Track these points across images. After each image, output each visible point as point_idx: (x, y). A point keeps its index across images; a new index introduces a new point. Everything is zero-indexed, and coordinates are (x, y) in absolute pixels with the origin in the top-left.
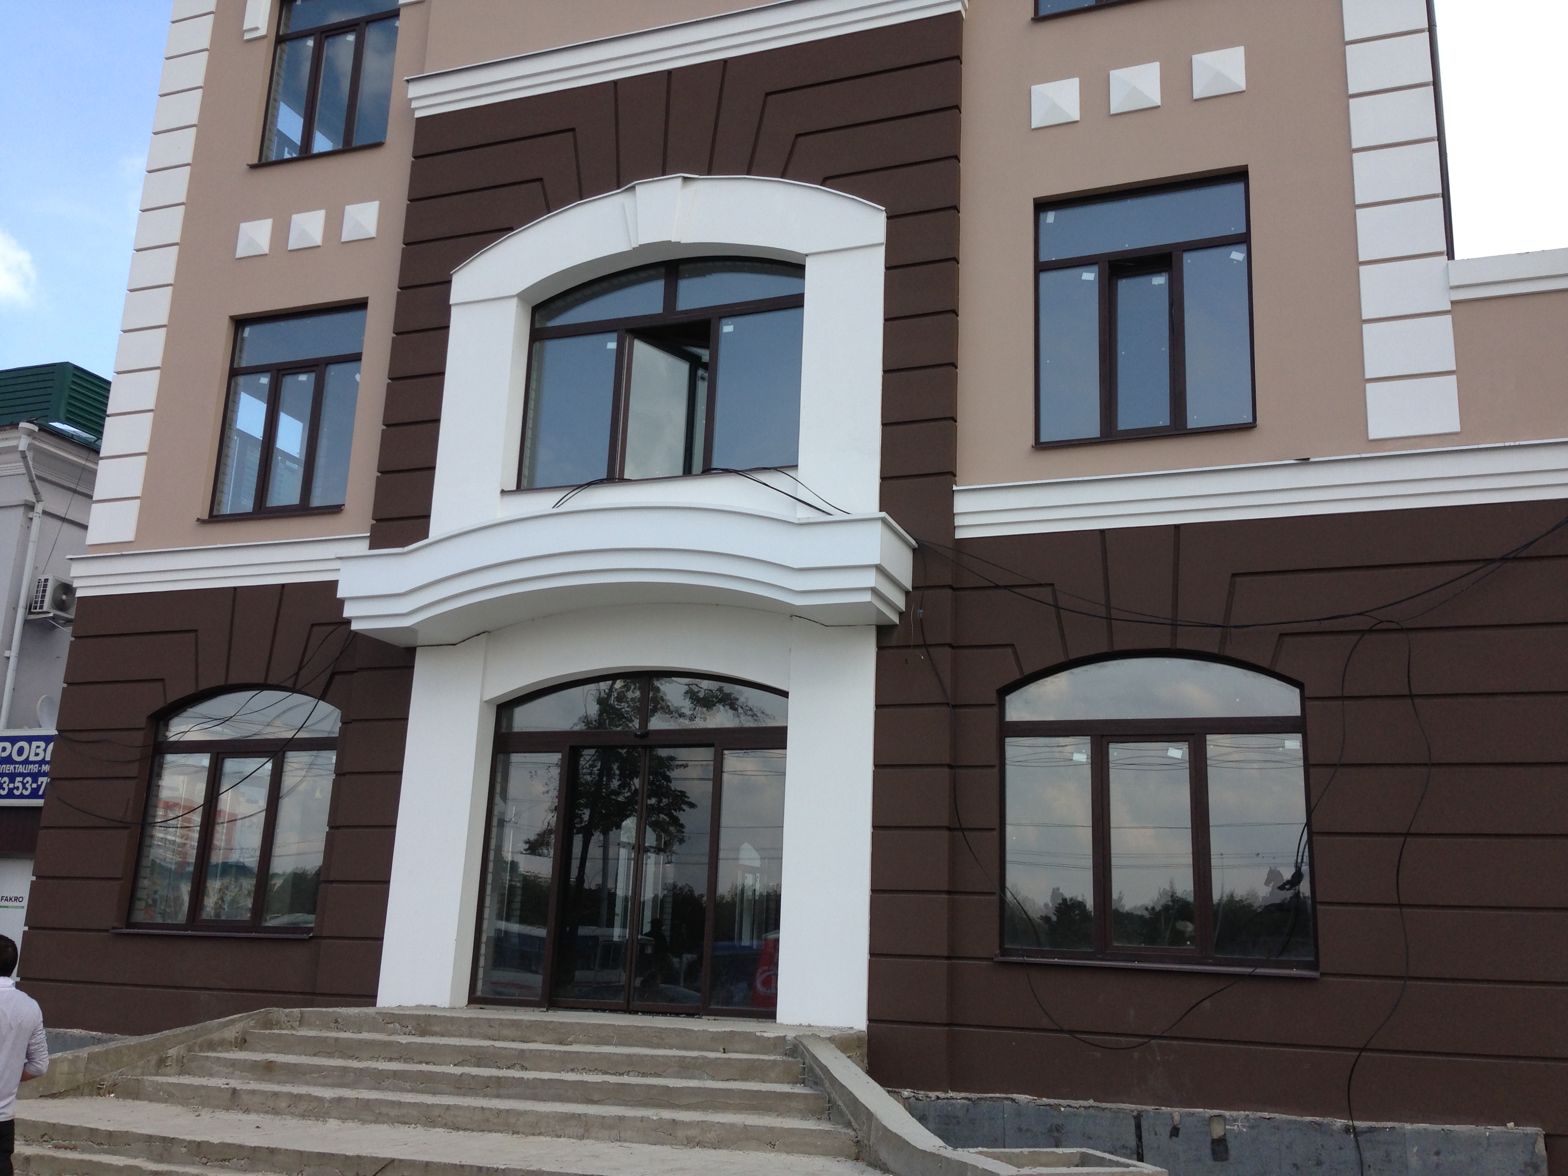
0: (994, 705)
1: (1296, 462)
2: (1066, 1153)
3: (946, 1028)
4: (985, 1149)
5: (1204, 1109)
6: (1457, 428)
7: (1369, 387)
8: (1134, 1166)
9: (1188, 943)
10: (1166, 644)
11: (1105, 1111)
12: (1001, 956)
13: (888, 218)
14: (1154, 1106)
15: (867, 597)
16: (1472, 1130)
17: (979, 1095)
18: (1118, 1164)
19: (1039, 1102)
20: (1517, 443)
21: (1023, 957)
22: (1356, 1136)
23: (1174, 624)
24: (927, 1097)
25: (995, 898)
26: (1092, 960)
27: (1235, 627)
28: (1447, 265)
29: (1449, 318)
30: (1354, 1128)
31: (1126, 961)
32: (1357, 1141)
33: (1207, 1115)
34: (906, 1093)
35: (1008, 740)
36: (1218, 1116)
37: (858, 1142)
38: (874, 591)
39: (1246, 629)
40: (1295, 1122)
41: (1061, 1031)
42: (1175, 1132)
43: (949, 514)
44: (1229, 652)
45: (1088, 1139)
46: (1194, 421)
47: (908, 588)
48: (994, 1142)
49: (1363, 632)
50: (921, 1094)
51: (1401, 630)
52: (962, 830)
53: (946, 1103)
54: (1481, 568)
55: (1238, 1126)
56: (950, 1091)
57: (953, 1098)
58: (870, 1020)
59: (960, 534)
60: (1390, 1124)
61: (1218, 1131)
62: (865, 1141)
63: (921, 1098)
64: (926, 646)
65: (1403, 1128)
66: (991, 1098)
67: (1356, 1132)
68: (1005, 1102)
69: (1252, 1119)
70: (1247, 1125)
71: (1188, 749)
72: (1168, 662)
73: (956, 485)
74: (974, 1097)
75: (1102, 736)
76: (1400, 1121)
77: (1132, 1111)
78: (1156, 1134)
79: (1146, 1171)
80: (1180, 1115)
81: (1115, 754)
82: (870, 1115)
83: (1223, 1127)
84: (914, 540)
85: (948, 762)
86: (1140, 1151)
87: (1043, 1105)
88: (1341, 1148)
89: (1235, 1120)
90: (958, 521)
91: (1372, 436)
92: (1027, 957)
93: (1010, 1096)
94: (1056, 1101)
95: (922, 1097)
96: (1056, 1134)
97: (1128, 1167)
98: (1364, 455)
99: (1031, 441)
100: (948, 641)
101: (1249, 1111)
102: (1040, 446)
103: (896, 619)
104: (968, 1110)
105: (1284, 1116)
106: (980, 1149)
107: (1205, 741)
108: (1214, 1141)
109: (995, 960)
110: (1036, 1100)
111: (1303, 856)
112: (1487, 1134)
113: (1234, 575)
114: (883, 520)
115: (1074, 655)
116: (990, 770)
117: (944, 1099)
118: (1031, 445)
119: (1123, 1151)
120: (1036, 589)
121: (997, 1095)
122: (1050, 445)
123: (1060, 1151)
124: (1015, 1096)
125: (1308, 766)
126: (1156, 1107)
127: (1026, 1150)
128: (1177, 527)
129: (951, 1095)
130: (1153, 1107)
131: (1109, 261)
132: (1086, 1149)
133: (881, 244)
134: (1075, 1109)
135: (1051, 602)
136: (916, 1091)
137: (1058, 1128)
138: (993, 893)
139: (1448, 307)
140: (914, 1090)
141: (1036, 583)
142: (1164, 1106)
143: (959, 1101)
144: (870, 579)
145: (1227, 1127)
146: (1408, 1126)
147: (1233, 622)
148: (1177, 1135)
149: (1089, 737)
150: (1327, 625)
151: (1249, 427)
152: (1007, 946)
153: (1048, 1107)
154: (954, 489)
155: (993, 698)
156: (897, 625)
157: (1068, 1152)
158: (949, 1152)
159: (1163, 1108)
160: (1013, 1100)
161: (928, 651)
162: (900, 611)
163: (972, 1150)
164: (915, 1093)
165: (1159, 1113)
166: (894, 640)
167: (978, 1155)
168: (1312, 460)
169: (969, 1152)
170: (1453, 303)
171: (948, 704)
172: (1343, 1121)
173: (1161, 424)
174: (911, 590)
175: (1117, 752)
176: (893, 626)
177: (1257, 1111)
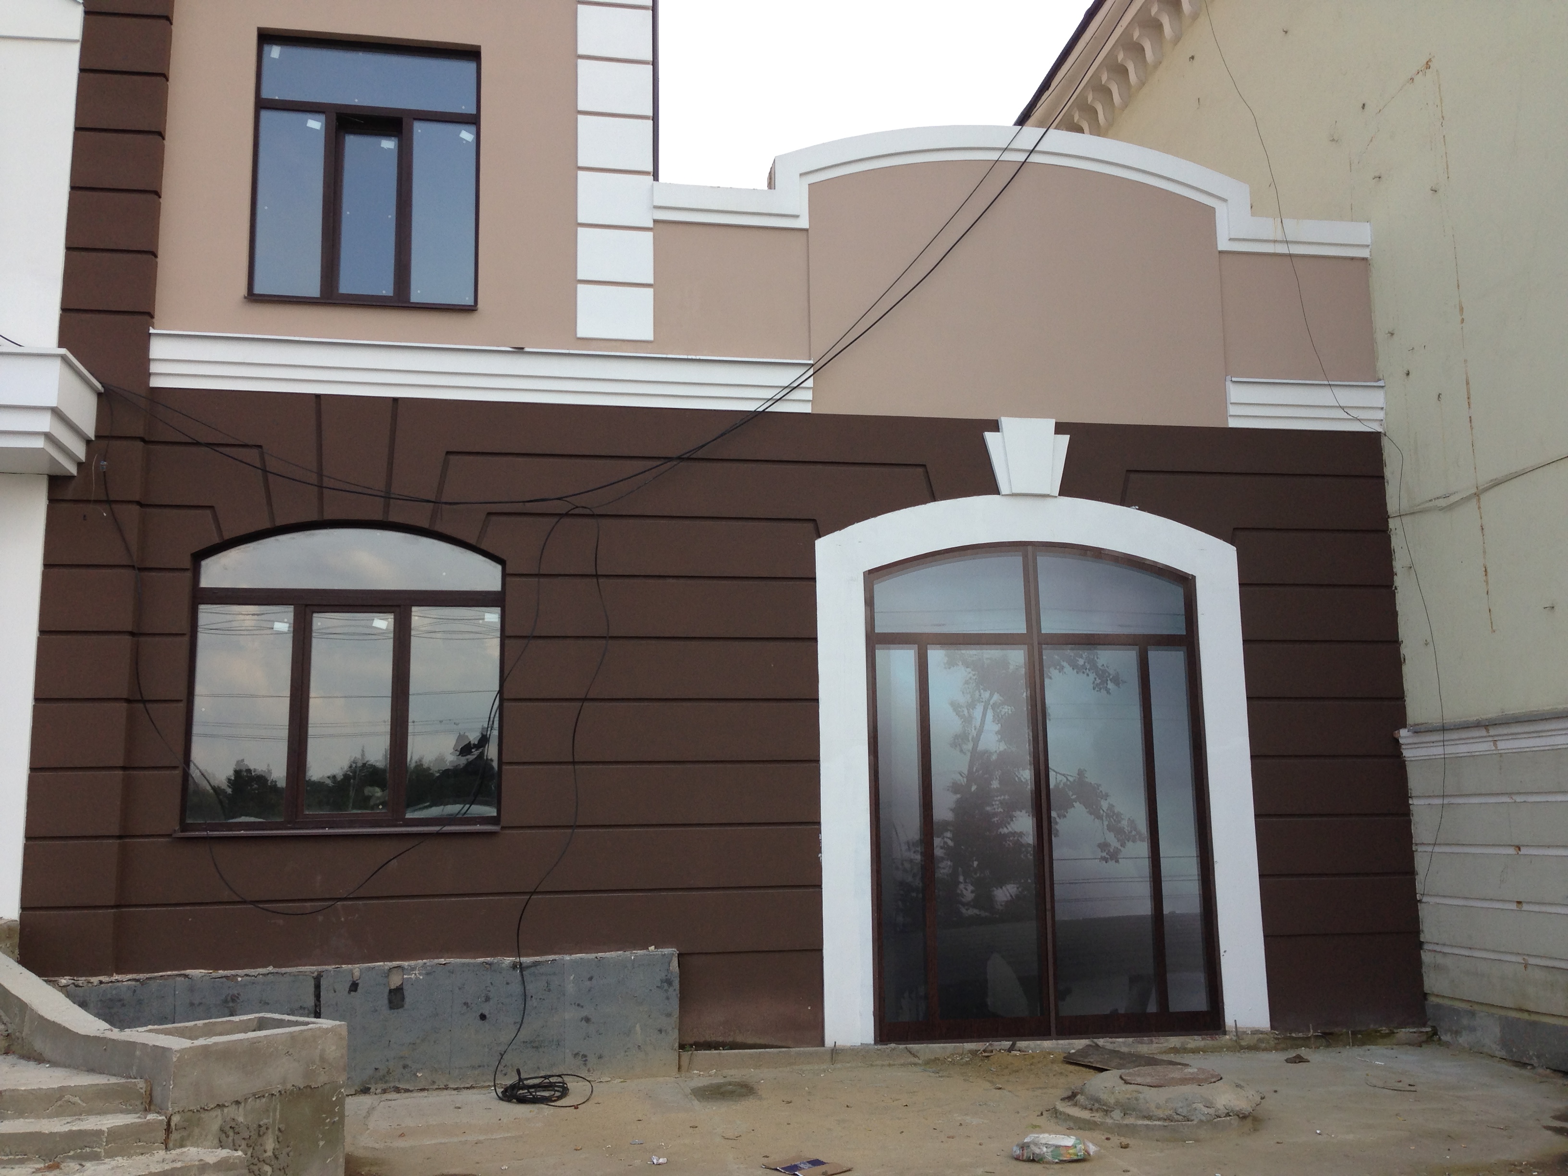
0: (187, 570)
1: (511, 349)
2: (243, 1020)
3: (113, 911)
4: (156, 1027)
5: (384, 962)
6: (650, 337)
7: (581, 287)
8: (313, 1023)
9: (381, 807)
10: (378, 516)
11: (285, 975)
12: (182, 831)
13: (87, 13)
14: (336, 964)
15: (39, 443)
16: (620, 956)
17: (148, 975)
18: (297, 1024)
19: (214, 975)
20: (698, 357)
21: (206, 831)
22: (521, 972)
23: (387, 497)
24: (89, 982)
25: (178, 773)
26: (281, 829)
27: (446, 503)
28: (652, 185)
29: (650, 235)
30: (521, 964)
31: (317, 828)
32: (522, 975)
33: (386, 968)
34: (64, 981)
35: (202, 607)
36: (397, 967)
37: (8, 1035)
38: (48, 436)
39: (455, 507)
40: (468, 964)
41: (244, 902)
42: (354, 987)
43: (143, 361)
44: (439, 528)
45: (265, 1005)
46: (417, 295)
47: (90, 436)
48: (162, 1019)
49: (561, 515)
50: (81, 980)
51: (592, 516)
52: (144, 701)
53: (110, 987)
54: (662, 464)
55: (415, 974)
56: (114, 975)
57: (118, 981)
58: (24, 908)
59: (155, 383)
60: (551, 957)
61: (395, 981)
62: (17, 1034)
63: (81, 985)
64: (109, 502)
65: (563, 960)
66: (161, 976)
67: (522, 967)
68: (178, 979)
69: (429, 966)
70: (424, 972)
71: (393, 620)
72: (378, 534)
73: (153, 328)
74: (142, 977)
75: (307, 605)
76: (559, 954)
77: (313, 973)
78: (335, 992)
79: (325, 1026)
80: (361, 971)
81: (319, 624)
82: (23, 1006)
83: (400, 977)
84: (100, 383)
85: (130, 629)
86: (318, 1010)
87: (219, 978)
88: (508, 984)
89: (413, 969)
90: (154, 368)
91: (579, 335)
92: (210, 831)
93: (183, 972)
94: (233, 972)
95: (83, 983)
96: (231, 1004)
97: (307, 1025)
98: (572, 352)
99: (243, 290)
100: (137, 498)
101: (427, 959)
102: (253, 297)
103: (73, 470)
104: (135, 991)
105: (458, 960)
106: (150, 1027)
107: (411, 611)
108: (391, 991)
109: (174, 835)
110: (211, 973)
111: (493, 721)
112: (633, 958)
113: (448, 453)
114: (64, 358)
115: (280, 522)
116: (178, 639)
117: (108, 983)
118: (243, 296)
119: (301, 1012)
120: (241, 449)
121: (169, 973)
122: (266, 298)
123: (236, 1019)
124: (188, 972)
125: (504, 637)
126: (337, 966)
127: (200, 1023)
128: (395, 400)
129: (117, 978)
130: (334, 967)
131: (337, 113)
132: (263, 1013)
133: (76, 41)
134: (253, 978)
135: (258, 465)
136: (75, 978)
137: (234, 998)
138: (175, 768)
139: (651, 225)
140: (74, 976)
141: (241, 443)
142: (345, 964)
143: (125, 983)
144: (45, 423)
145: (405, 976)
146: (567, 958)
147: (444, 500)
148: (355, 990)
149: (293, 606)
150: (530, 508)
151: (470, 309)
152: (189, 821)
153: (224, 979)
154: (151, 332)
155: (187, 563)
156: (74, 477)
157: (245, 1018)
158: (116, 1034)
159: (343, 966)
160: (186, 976)
161: (111, 508)
162: (79, 461)
163: (140, 1029)
164: (74, 980)
165: (339, 971)
166: (69, 494)
167: (148, 1033)
168: (527, 349)
169: (137, 1031)
170: (655, 221)
171: (133, 567)
172: (511, 959)
173: (384, 293)
174: (93, 439)
175: (321, 622)
176: (70, 478)
177: (434, 959)
